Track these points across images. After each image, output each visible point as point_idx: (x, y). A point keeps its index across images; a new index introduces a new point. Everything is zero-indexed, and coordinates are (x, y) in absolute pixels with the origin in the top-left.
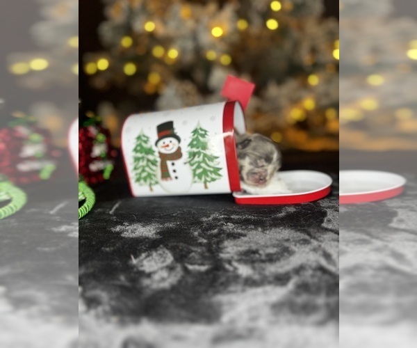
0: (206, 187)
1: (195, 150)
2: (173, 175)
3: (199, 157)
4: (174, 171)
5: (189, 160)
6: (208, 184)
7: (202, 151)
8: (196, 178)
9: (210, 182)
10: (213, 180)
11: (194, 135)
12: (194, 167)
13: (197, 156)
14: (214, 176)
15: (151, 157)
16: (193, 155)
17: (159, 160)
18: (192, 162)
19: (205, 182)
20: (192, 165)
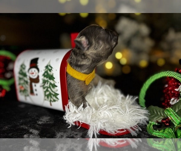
0: (51, 105)
1: (46, 79)
2: (35, 92)
3: (47, 84)
4: (36, 90)
5: (43, 84)
6: (52, 103)
7: (49, 80)
8: (46, 97)
9: (53, 102)
10: (54, 101)
11: (46, 69)
12: (45, 90)
13: (46, 83)
14: (55, 98)
15: (26, 79)
16: (45, 82)
17: (29, 81)
18: (45, 86)
19: (51, 101)
20: (44, 88)
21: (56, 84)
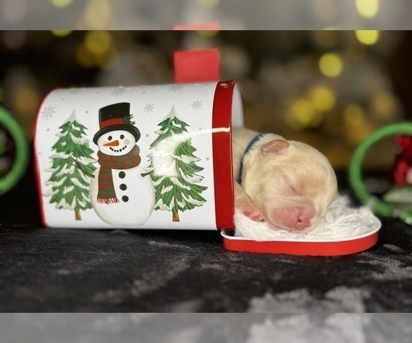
0: (176, 219)
4: (123, 187)
6: (180, 213)
8: (160, 202)
11: (162, 129)
12: (159, 182)
19: (176, 210)
20: (154, 179)
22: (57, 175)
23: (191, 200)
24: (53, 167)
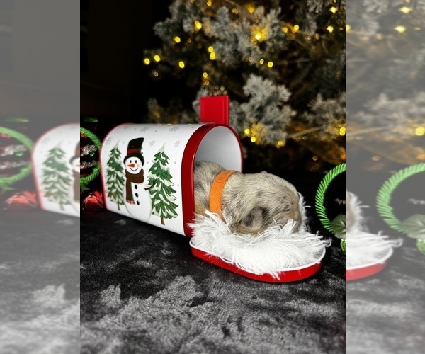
0: (163, 223)
2: (136, 199)
4: (137, 195)
5: (149, 186)
6: (164, 220)
7: (161, 180)
8: (154, 209)
9: (166, 218)
10: (169, 217)
11: (155, 160)
12: (153, 196)
13: (156, 184)
15: (120, 174)
16: (153, 182)
17: (125, 178)
18: (152, 190)
19: (162, 216)
20: (151, 193)
21: (173, 188)
22: (110, 180)
23: (170, 212)
24: (108, 175)
